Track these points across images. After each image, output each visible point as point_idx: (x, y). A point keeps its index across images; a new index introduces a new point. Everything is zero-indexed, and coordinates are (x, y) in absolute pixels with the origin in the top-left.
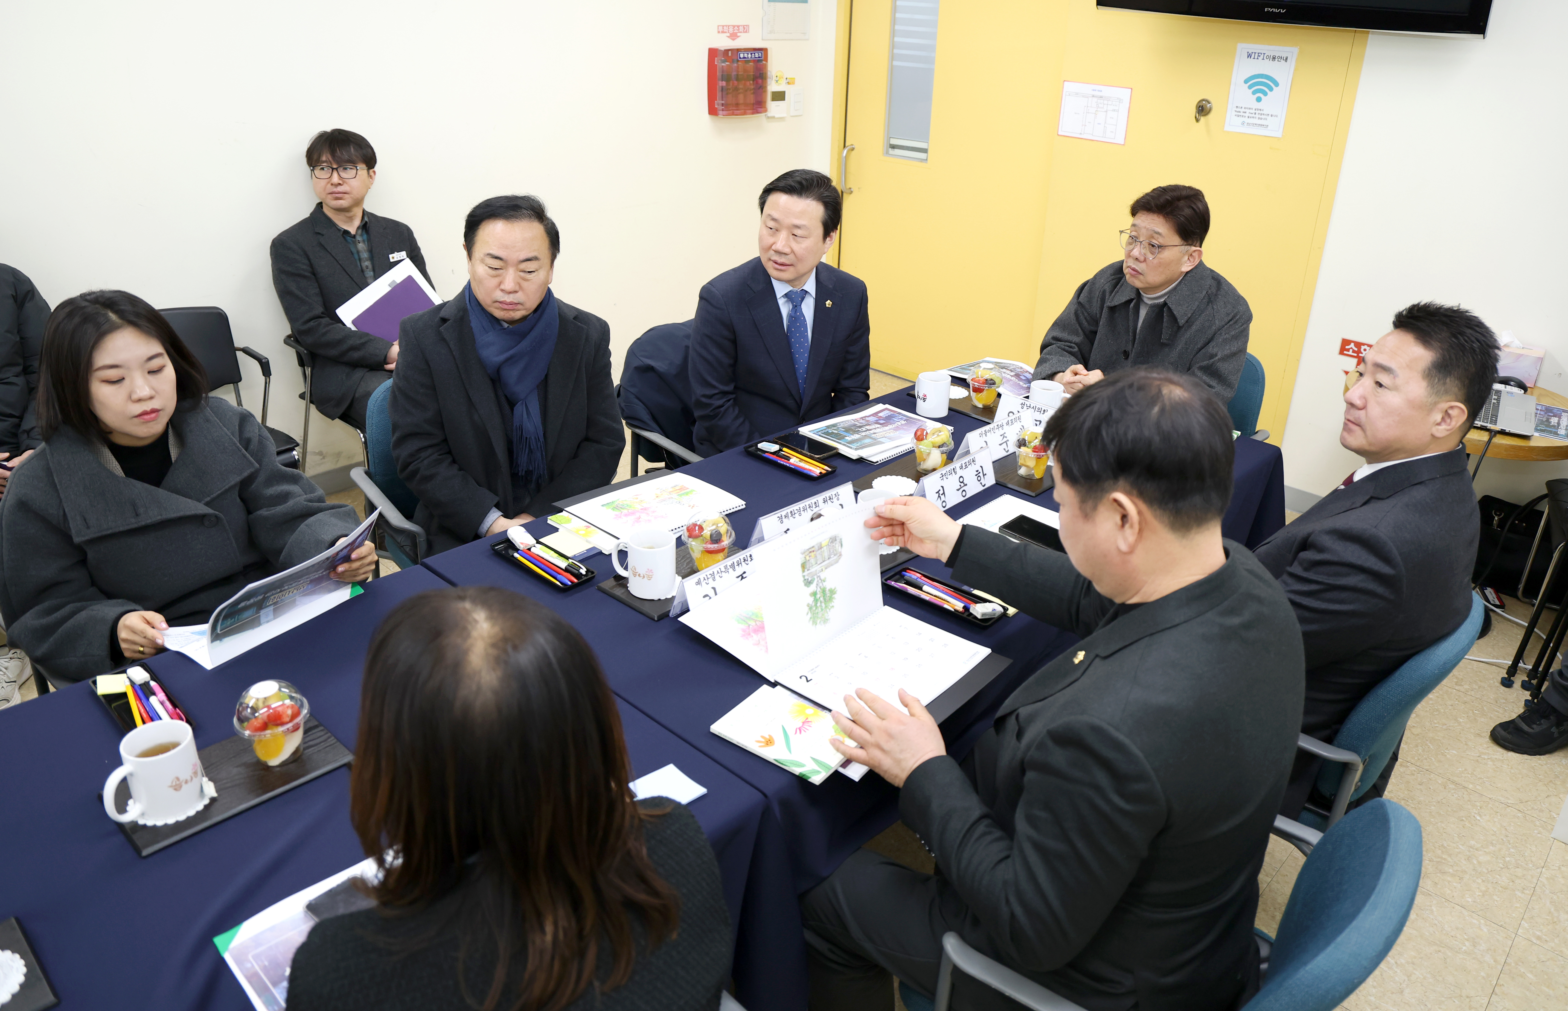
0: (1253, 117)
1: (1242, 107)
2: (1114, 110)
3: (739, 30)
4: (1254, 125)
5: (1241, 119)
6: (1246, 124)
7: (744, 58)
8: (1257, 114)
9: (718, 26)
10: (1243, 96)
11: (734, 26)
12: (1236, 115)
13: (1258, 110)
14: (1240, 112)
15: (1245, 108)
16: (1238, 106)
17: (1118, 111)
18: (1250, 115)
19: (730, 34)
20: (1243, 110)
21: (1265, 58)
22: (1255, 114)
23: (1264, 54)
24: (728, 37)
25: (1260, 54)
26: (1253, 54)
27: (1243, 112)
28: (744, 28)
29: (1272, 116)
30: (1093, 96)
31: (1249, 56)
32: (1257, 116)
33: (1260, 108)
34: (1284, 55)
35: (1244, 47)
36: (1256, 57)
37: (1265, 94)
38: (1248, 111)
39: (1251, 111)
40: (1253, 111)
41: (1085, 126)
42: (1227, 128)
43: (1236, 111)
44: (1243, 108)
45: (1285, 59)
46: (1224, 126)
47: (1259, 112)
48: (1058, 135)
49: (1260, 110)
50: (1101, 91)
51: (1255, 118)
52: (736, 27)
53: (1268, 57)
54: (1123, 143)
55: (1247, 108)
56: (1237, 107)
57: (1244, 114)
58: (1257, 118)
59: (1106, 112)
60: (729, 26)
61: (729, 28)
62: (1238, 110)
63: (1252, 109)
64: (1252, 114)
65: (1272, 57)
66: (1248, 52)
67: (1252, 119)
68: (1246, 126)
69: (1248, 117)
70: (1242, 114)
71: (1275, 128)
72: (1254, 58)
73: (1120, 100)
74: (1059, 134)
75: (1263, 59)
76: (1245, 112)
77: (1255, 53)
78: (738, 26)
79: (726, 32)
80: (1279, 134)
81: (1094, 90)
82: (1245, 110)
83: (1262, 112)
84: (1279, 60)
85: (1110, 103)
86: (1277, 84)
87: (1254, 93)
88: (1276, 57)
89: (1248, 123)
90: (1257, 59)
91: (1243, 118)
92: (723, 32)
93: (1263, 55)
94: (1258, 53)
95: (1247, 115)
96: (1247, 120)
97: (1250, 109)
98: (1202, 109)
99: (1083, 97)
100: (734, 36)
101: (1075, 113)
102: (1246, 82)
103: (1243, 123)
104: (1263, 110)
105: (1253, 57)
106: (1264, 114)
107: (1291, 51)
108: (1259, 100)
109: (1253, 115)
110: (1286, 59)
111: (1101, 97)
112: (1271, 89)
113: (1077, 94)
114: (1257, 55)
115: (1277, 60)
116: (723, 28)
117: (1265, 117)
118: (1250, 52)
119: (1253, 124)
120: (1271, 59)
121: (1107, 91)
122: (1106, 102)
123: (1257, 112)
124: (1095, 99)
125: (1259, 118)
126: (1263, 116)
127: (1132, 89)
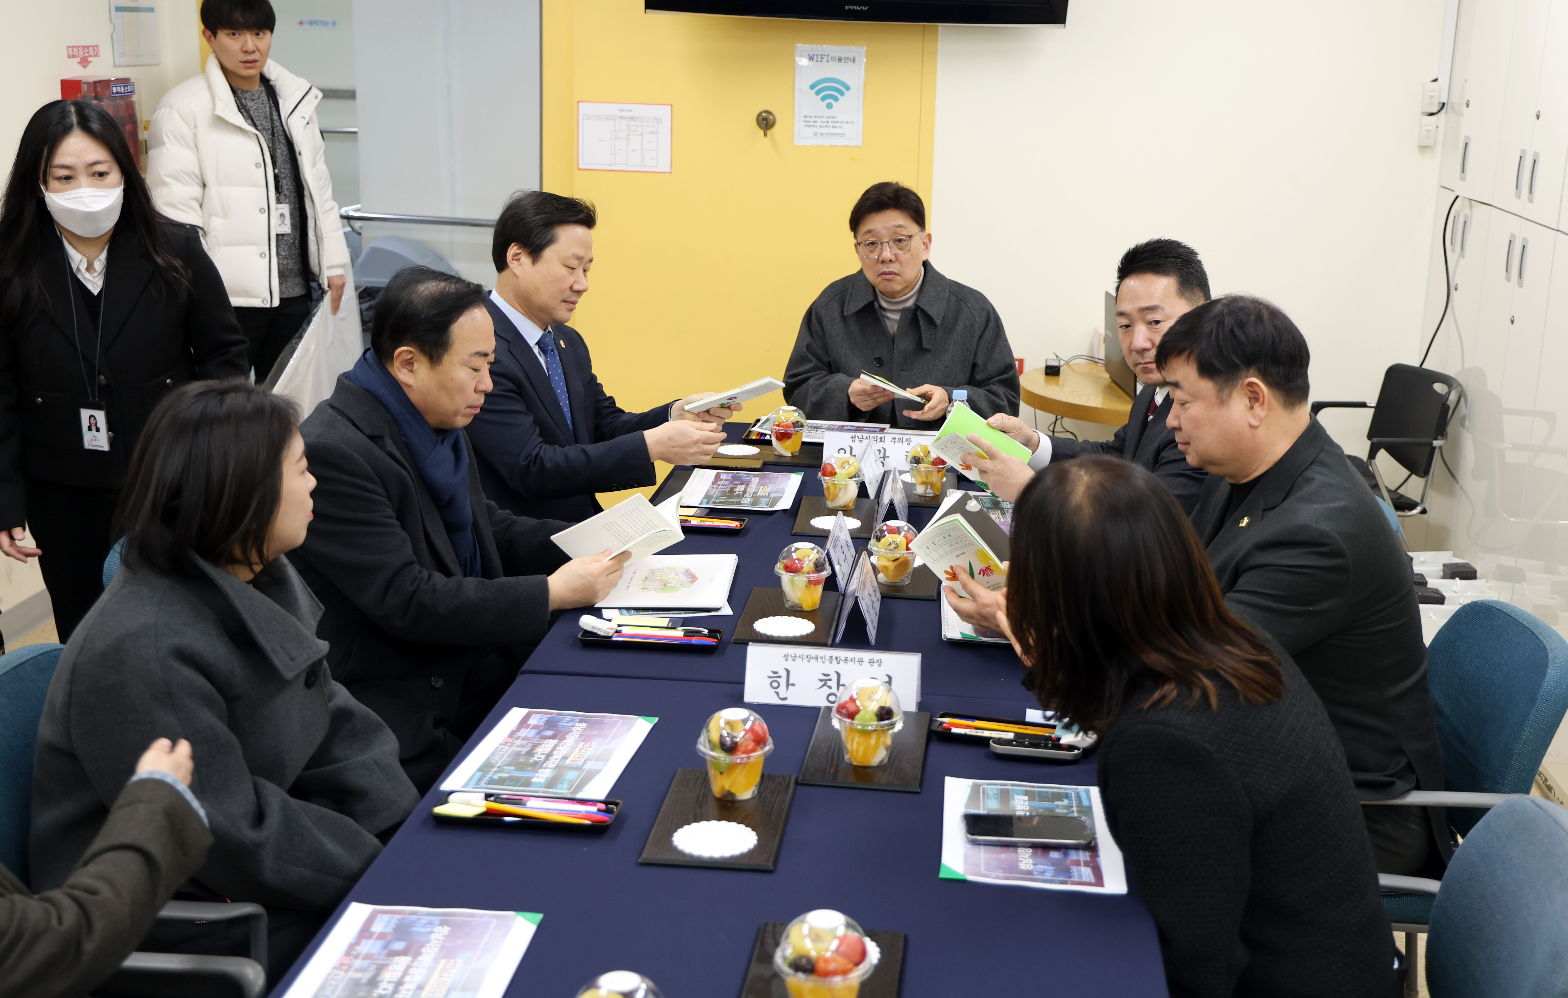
0: (826, 126)
1: (811, 117)
2: (652, 133)
3: (88, 53)
4: (829, 135)
5: (813, 130)
6: (818, 135)
7: (117, 93)
8: (830, 122)
9: (68, 47)
10: (810, 103)
11: (84, 47)
12: (805, 126)
13: (830, 117)
14: (809, 122)
15: (815, 117)
16: (807, 115)
17: (657, 133)
18: (822, 124)
19: (81, 58)
20: (813, 119)
21: (829, 60)
22: (828, 122)
23: (828, 55)
24: (79, 63)
25: (823, 56)
27: (814, 122)
28: (94, 50)
29: (847, 123)
30: (621, 117)
31: (811, 58)
32: (830, 124)
33: (832, 115)
34: (851, 56)
35: (803, 49)
36: (819, 59)
37: (836, 99)
38: (819, 120)
39: (823, 120)
40: (825, 120)
41: (615, 154)
42: (797, 141)
43: (804, 121)
44: (813, 117)
45: (852, 59)
46: (792, 139)
47: (832, 119)
48: (579, 169)
49: (833, 117)
50: (631, 111)
51: (829, 126)
52: (86, 49)
53: (833, 59)
54: (669, 171)
55: (817, 117)
56: (805, 116)
57: (815, 124)
58: (831, 127)
59: (642, 135)
60: (79, 47)
61: (79, 51)
62: (807, 119)
63: (823, 117)
64: (824, 122)
65: (837, 59)
66: (809, 55)
67: (825, 128)
68: (819, 137)
69: (821, 127)
70: (812, 124)
71: (853, 135)
72: (817, 61)
73: (658, 120)
74: (580, 167)
75: (828, 61)
76: (816, 122)
77: (817, 55)
78: (88, 47)
79: (75, 56)
80: (858, 142)
81: (621, 110)
82: (815, 119)
83: (834, 120)
84: (846, 61)
85: (645, 124)
86: (848, 88)
87: (823, 99)
88: (842, 59)
89: (821, 134)
90: (821, 61)
91: (815, 128)
92: (74, 56)
93: (826, 57)
94: (821, 55)
95: (818, 124)
96: (820, 130)
97: (820, 117)
98: (766, 122)
99: (607, 119)
100: (84, 62)
101: (600, 140)
102: (812, 87)
103: (815, 134)
104: (836, 117)
105: (815, 59)
106: (837, 122)
107: (858, 51)
108: (829, 106)
109: (825, 124)
110: (854, 60)
111: (632, 118)
112: (842, 94)
113: (598, 116)
114: (819, 57)
115: (843, 61)
116: (73, 51)
117: (839, 124)
118: (812, 54)
120: (837, 61)
121: (638, 111)
122: (639, 124)
123: (830, 120)
124: (624, 122)
125: (833, 127)
126: (837, 125)
127: (671, 105)
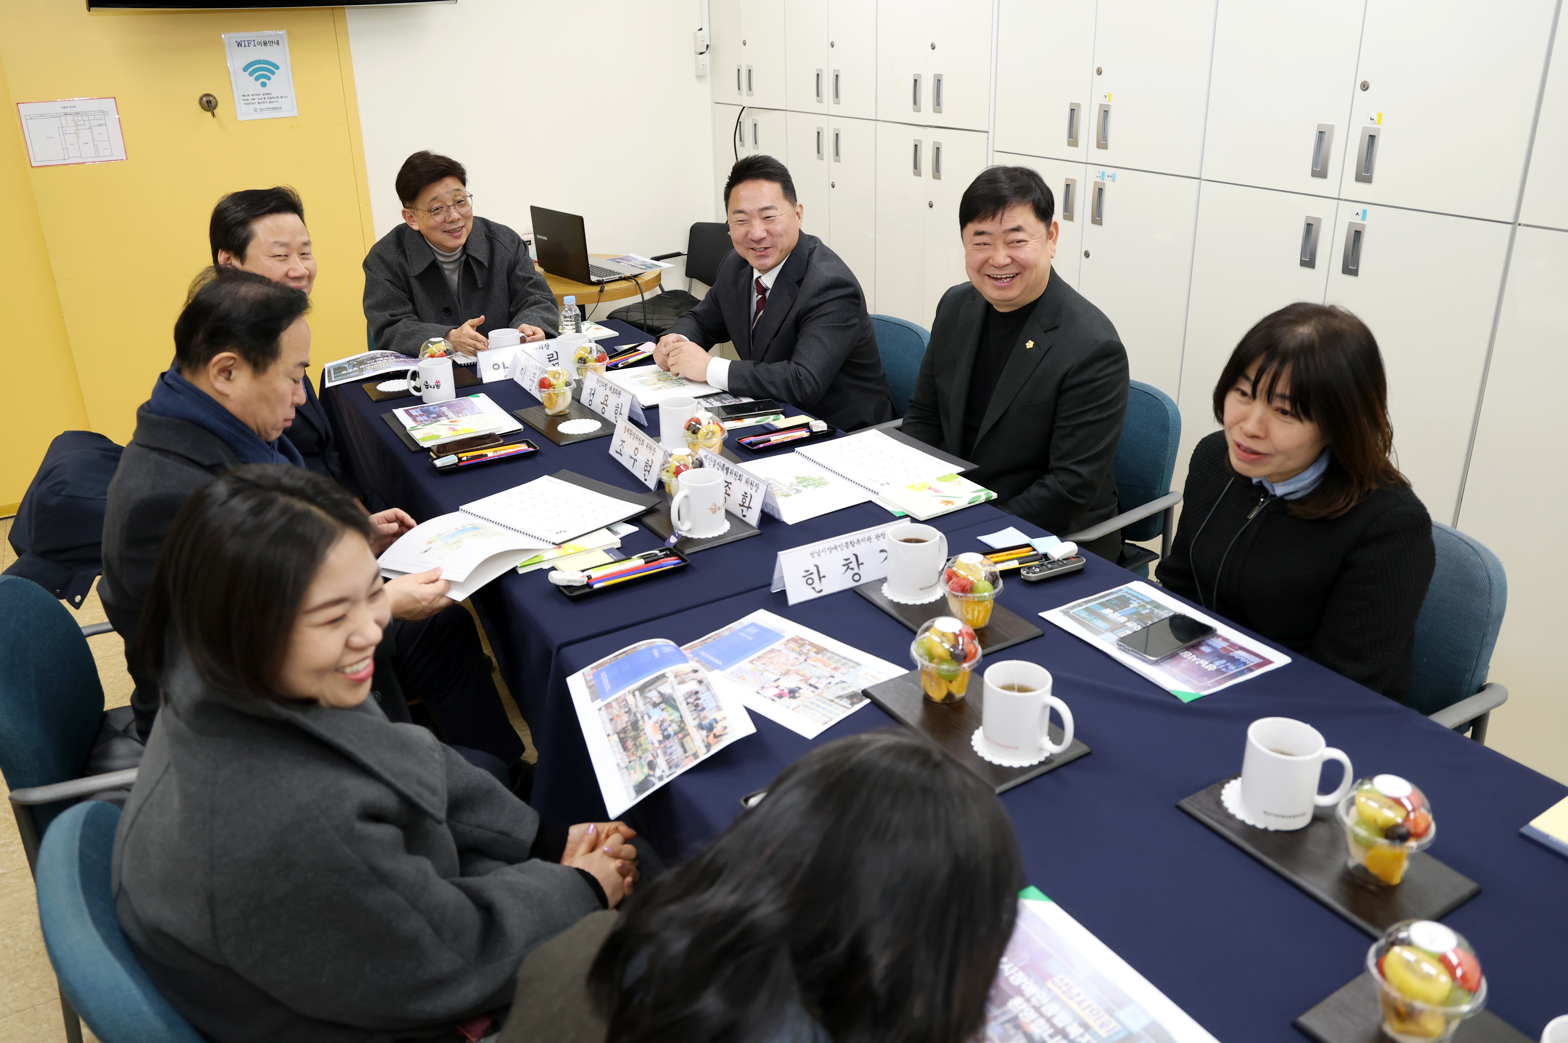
0: (264, 102)
1: (248, 95)
2: (100, 125)
4: (268, 109)
5: (252, 107)
6: (258, 110)
10: (248, 84)
12: (245, 104)
13: (266, 94)
14: (248, 100)
15: (252, 95)
16: (245, 94)
17: (105, 124)
18: (260, 101)
20: (250, 97)
21: (256, 44)
22: (265, 98)
23: (254, 41)
26: (243, 42)
27: (252, 99)
29: (282, 97)
30: (66, 114)
31: (239, 44)
32: (267, 100)
33: (267, 92)
34: (275, 39)
35: (228, 38)
36: (247, 45)
37: (269, 78)
38: (256, 97)
39: (259, 97)
40: (262, 97)
41: (67, 149)
42: (240, 118)
43: (244, 100)
44: (250, 95)
45: (276, 43)
46: (236, 117)
47: (268, 96)
48: (32, 166)
49: (269, 94)
50: (75, 107)
51: (266, 102)
53: (259, 43)
54: (125, 158)
55: (255, 95)
56: (244, 95)
57: (253, 101)
58: (268, 102)
59: (90, 128)
62: (246, 98)
63: (260, 95)
64: (261, 99)
65: (262, 43)
66: (237, 41)
67: (264, 104)
68: (259, 112)
69: (259, 103)
70: (251, 101)
71: (289, 109)
72: (245, 46)
73: (104, 113)
75: (255, 46)
76: (254, 99)
77: (244, 41)
80: (295, 113)
81: (64, 107)
82: (253, 97)
83: (270, 96)
84: (271, 44)
85: (91, 118)
86: (277, 68)
87: (257, 79)
88: (267, 42)
89: (260, 109)
90: (249, 46)
91: (254, 105)
93: (253, 42)
94: (248, 41)
95: (256, 101)
96: (259, 106)
97: (257, 95)
98: (209, 104)
99: (52, 117)
101: (47, 138)
102: (245, 70)
103: (255, 110)
104: (271, 94)
105: (243, 45)
106: (273, 98)
107: (280, 33)
108: (264, 85)
109: (263, 100)
110: (278, 42)
111: (77, 113)
113: (42, 115)
114: (246, 42)
115: (268, 44)
117: (275, 100)
118: (239, 41)
119: (266, 109)
120: (263, 45)
121: (83, 106)
122: (85, 118)
123: (266, 96)
124: (70, 118)
125: (270, 102)
126: (272, 100)
127: (114, 98)
